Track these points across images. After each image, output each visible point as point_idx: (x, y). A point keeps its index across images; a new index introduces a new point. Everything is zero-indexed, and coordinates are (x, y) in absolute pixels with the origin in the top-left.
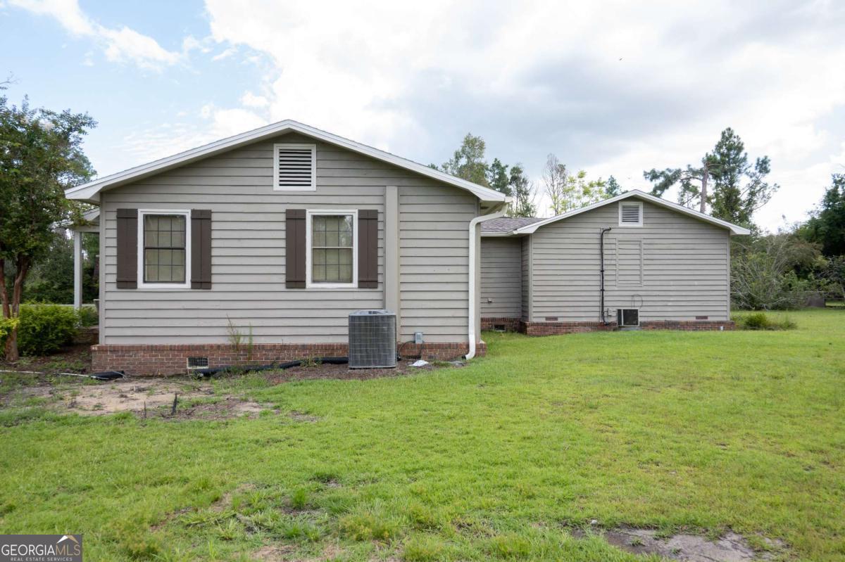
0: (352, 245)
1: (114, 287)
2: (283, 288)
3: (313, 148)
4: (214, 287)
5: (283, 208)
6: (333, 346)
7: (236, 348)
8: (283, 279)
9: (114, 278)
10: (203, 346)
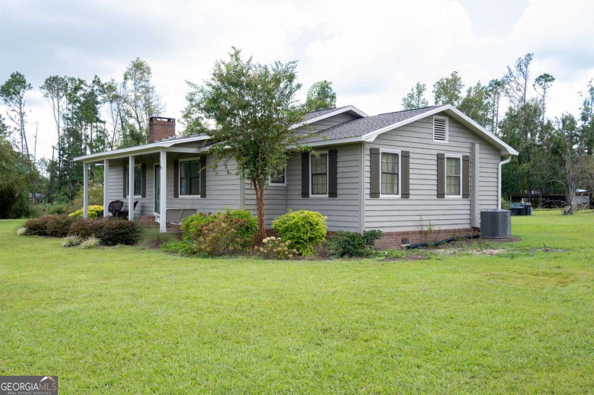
0: (459, 174)
1: (368, 197)
2: (435, 197)
3: (447, 119)
4: (411, 197)
5: (436, 152)
6: (455, 230)
7: (421, 232)
8: (435, 193)
9: (368, 191)
10: (408, 232)
